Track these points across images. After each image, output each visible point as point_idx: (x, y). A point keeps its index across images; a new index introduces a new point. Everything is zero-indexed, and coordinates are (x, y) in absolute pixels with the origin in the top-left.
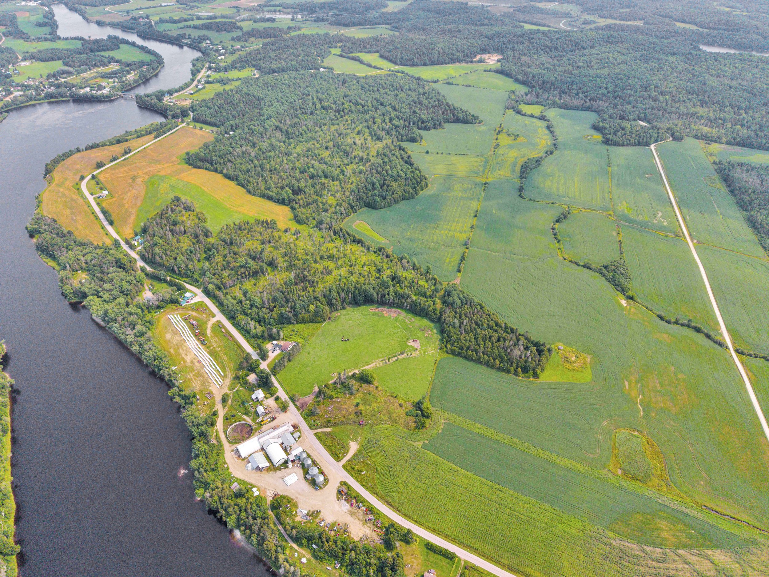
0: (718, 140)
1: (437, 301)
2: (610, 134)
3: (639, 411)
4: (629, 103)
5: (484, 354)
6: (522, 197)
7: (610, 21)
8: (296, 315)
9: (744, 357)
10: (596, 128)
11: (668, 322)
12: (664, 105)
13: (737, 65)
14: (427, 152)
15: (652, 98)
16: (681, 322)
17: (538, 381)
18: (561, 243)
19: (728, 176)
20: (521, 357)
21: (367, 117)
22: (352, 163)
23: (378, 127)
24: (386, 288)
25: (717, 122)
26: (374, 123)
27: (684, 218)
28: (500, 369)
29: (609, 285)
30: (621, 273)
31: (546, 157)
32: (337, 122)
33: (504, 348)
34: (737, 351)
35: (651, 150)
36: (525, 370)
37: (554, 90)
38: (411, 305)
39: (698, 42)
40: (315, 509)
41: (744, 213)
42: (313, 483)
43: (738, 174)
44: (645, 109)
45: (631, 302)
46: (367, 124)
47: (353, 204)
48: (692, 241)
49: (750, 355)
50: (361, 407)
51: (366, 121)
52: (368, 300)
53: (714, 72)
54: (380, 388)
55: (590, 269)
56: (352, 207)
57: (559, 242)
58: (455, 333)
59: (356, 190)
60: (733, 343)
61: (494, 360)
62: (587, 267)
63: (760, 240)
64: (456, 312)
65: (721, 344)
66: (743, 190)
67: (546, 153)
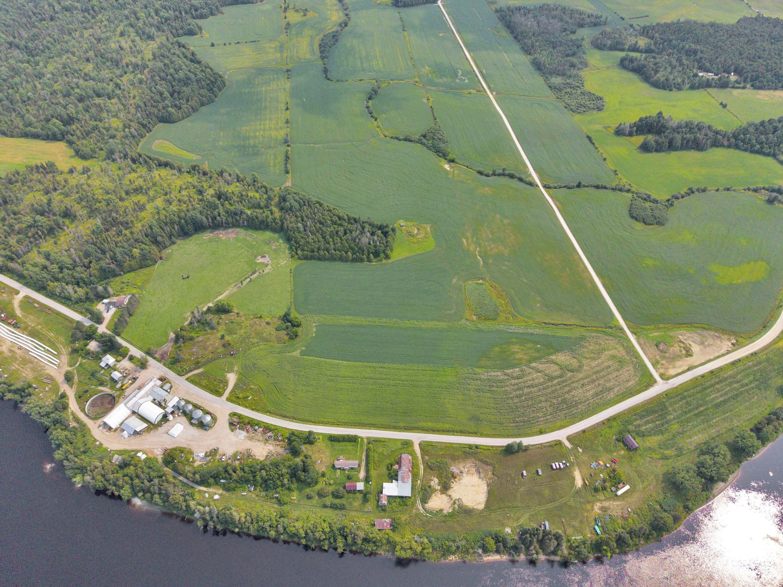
1: (274, 209)
3: (479, 262)
5: (335, 250)
6: (329, 79)
8: (120, 265)
9: (551, 191)
11: (487, 175)
14: (213, 45)
16: (497, 172)
17: (390, 261)
18: (378, 120)
19: (510, 22)
20: (370, 244)
21: (126, 12)
22: (126, 73)
23: (145, 23)
24: (214, 209)
26: (138, 19)
27: (481, 72)
28: (354, 260)
29: (430, 152)
30: (438, 138)
31: (342, 30)
32: (89, 25)
33: (352, 239)
34: (545, 187)
35: (439, 6)
36: (376, 254)
38: (248, 221)
40: (212, 448)
41: (529, 57)
42: (201, 425)
43: (518, 19)
45: (452, 164)
46: (128, 22)
47: (145, 122)
48: (492, 94)
49: (555, 188)
50: (227, 338)
51: (127, 18)
52: (199, 228)
54: (241, 313)
55: (411, 141)
56: (144, 126)
57: (376, 119)
58: (302, 238)
59: (142, 105)
60: (541, 181)
61: (346, 253)
62: (407, 139)
63: (546, 80)
64: (296, 216)
65: (531, 184)
66: (525, 34)
67: (340, 25)
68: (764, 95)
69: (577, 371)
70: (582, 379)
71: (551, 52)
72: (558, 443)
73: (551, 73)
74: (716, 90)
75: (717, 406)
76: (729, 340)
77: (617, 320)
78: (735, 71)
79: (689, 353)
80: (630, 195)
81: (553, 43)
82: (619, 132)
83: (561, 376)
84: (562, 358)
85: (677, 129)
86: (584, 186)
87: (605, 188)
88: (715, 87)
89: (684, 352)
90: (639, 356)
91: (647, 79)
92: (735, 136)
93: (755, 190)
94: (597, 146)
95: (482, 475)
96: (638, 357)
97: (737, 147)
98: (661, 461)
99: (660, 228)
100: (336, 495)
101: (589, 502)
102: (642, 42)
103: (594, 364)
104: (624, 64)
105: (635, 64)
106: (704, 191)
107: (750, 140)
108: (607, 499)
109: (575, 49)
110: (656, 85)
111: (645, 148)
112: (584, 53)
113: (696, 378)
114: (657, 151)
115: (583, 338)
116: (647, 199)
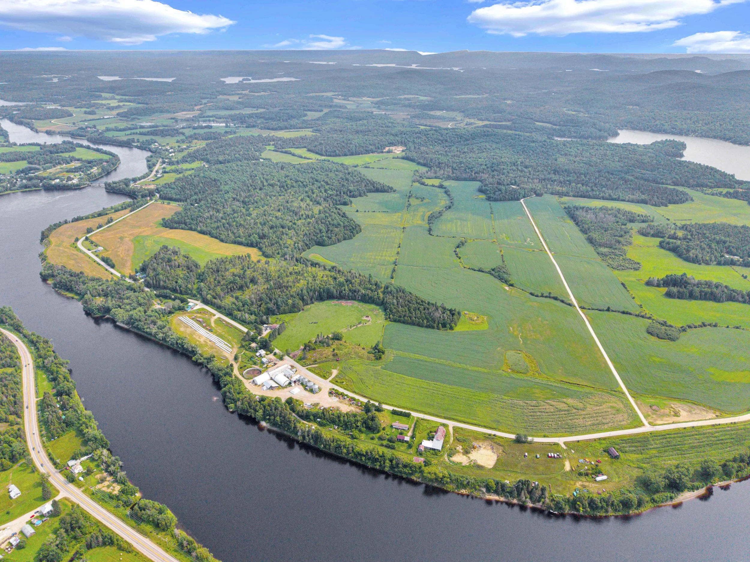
1: (380, 293)
3: (520, 342)
6: (431, 235)
8: (278, 308)
9: (585, 311)
14: (357, 211)
16: (544, 295)
17: (453, 331)
21: (307, 189)
22: (300, 219)
23: (317, 196)
24: (342, 287)
26: (313, 193)
28: (428, 327)
30: (503, 272)
32: (283, 194)
33: (428, 313)
34: (581, 308)
35: (521, 203)
38: (362, 297)
40: (316, 402)
41: (585, 235)
42: (312, 391)
46: (307, 194)
47: (308, 243)
49: (589, 309)
50: (336, 351)
51: (306, 192)
52: (330, 296)
54: (347, 342)
56: (307, 245)
57: (460, 258)
58: (395, 308)
59: (308, 234)
60: (578, 305)
61: (423, 321)
64: (393, 296)
65: (570, 305)
66: (584, 222)
67: (446, 208)
69: (581, 410)
70: (584, 415)
77: (621, 388)
79: (676, 414)
80: (650, 321)
84: (570, 401)
89: (672, 413)
94: (628, 289)
95: (495, 450)
100: (390, 440)
101: (572, 480)
103: (596, 408)
109: (623, 233)
113: (679, 429)
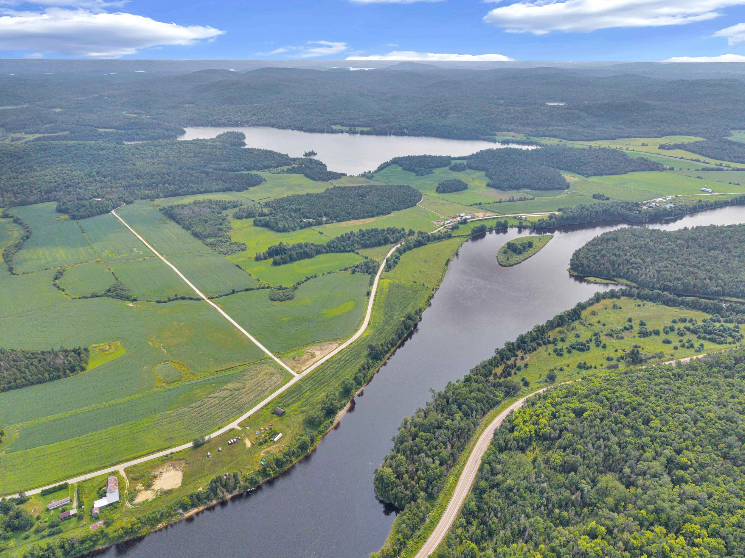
0: (158, 197)
2: (74, 211)
3: (163, 352)
4: (81, 188)
5: (31, 376)
6: (14, 274)
7: (38, 136)
9: (214, 300)
10: (60, 211)
11: (164, 302)
12: (109, 183)
13: (153, 149)
15: (98, 181)
16: (171, 298)
17: (86, 371)
18: (66, 290)
19: (171, 214)
20: (64, 363)
25: (152, 186)
27: (153, 246)
29: (115, 300)
30: (121, 289)
31: (24, 241)
34: (210, 298)
35: (113, 214)
36: (73, 370)
37: (7, 194)
39: (121, 140)
41: (189, 231)
43: (176, 211)
44: (96, 189)
45: (135, 302)
48: (163, 256)
49: (217, 297)
53: (138, 156)
55: (97, 296)
57: (63, 290)
60: (206, 297)
62: (94, 296)
63: (203, 241)
65: (199, 299)
66: (183, 219)
67: (22, 238)
68: (343, 224)
69: (242, 389)
70: (246, 392)
71: (204, 225)
72: (232, 430)
73: (206, 237)
74: (316, 227)
75: (332, 376)
76: (336, 343)
77: (267, 354)
78: (325, 215)
79: (313, 356)
80: (269, 290)
81: (205, 220)
82: (258, 259)
83: (231, 395)
84: (230, 386)
85: (293, 248)
86: (238, 292)
87: (252, 289)
88: (315, 225)
89: (310, 357)
90: (283, 367)
91: (272, 229)
92: (329, 246)
93: (345, 270)
94: (243, 269)
95: (177, 468)
96: (281, 368)
97: (332, 252)
98: (301, 415)
99: (291, 301)
100: (51, 526)
101: (256, 453)
102: (266, 211)
103: (253, 381)
104: (256, 224)
105: (263, 222)
106: (315, 277)
107: (337, 246)
108: (268, 446)
109: (221, 221)
110: (279, 231)
111: (276, 263)
112: (229, 222)
113: (318, 366)
114: (283, 263)
115: (245, 370)
116: (280, 288)
